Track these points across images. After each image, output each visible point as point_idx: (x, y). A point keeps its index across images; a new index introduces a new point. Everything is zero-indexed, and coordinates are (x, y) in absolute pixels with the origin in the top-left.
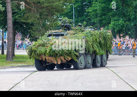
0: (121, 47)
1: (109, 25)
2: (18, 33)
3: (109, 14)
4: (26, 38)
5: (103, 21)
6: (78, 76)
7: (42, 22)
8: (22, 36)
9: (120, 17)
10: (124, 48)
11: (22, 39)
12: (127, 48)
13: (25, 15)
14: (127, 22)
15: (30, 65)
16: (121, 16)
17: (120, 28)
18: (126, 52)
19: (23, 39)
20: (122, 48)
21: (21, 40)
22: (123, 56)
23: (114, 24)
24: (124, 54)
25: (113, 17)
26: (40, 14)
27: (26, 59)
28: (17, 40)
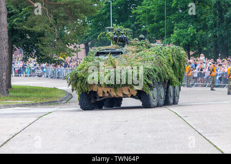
0: (190, 74)
1: (171, 35)
2: (17, 49)
3: (170, 17)
4: (31, 57)
5: (161, 29)
6: (117, 122)
7: (58, 30)
8: (24, 54)
9: (189, 23)
10: (196, 75)
11: (24, 58)
12: (201, 75)
13: (29, 18)
14: (201, 31)
15: (37, 104)
16: (191, 20)
17: (189, 39)
18: (199, 82)
19: (25, 60)
20: (192, 75)
21: (22, 61)
22: (194, 88)
23: (179, 35)
24: (196, 86)
25: (177, 23)
26: (54, 16)
27: (30, 92)
28: (16, 61)
